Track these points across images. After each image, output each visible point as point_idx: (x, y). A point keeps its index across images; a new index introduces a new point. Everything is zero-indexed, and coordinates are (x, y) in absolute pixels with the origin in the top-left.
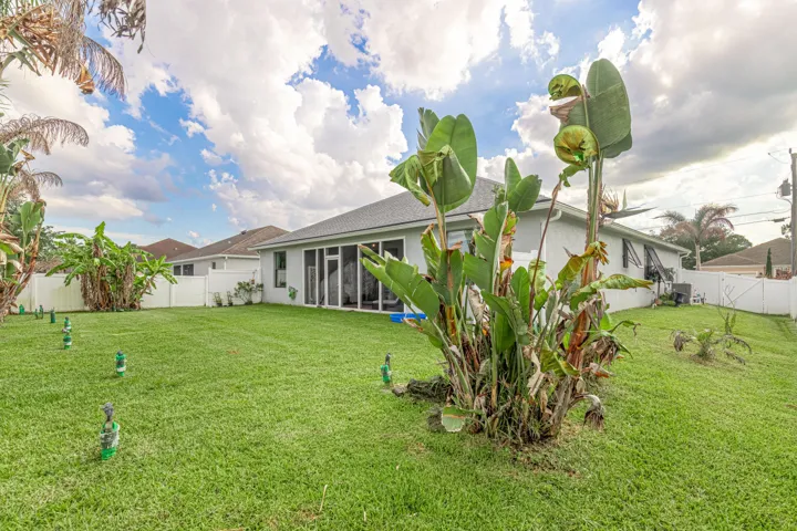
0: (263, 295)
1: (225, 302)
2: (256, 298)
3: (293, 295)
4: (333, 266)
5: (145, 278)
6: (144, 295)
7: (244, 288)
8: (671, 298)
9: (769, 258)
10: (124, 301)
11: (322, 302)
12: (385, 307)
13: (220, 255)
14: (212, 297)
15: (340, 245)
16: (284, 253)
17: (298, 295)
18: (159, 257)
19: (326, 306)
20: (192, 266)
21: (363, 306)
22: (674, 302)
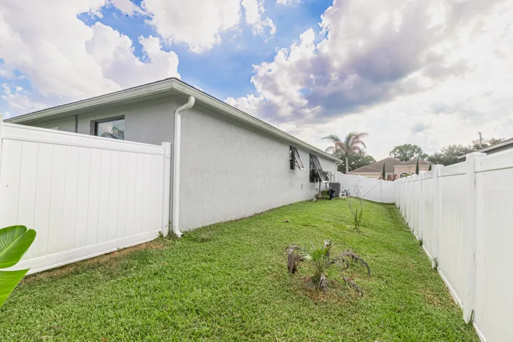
8: (328, 193)
9: (384, 169)
22: (328, 197)
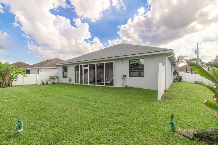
0: (58, 80)
1: (45, 83)
2: (56, 81)
3: (70, 80)
4: (86, 71)
5: (14, 75)
6: (13, 81)
7: (52, 78)
10: (5, 83)
11: (81, 82)
12: (106, 84)
13: (41, 67)
14: (40, 81)
15: (88, 64)
16: (67, 66)
17: (72, 80)
18: (20, 67)
19: (83, 84)
20: (30, 71)
21: (97, 84)
